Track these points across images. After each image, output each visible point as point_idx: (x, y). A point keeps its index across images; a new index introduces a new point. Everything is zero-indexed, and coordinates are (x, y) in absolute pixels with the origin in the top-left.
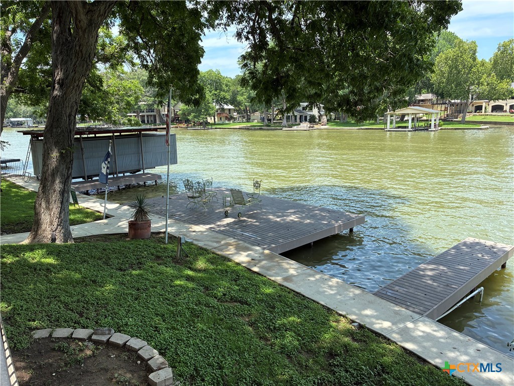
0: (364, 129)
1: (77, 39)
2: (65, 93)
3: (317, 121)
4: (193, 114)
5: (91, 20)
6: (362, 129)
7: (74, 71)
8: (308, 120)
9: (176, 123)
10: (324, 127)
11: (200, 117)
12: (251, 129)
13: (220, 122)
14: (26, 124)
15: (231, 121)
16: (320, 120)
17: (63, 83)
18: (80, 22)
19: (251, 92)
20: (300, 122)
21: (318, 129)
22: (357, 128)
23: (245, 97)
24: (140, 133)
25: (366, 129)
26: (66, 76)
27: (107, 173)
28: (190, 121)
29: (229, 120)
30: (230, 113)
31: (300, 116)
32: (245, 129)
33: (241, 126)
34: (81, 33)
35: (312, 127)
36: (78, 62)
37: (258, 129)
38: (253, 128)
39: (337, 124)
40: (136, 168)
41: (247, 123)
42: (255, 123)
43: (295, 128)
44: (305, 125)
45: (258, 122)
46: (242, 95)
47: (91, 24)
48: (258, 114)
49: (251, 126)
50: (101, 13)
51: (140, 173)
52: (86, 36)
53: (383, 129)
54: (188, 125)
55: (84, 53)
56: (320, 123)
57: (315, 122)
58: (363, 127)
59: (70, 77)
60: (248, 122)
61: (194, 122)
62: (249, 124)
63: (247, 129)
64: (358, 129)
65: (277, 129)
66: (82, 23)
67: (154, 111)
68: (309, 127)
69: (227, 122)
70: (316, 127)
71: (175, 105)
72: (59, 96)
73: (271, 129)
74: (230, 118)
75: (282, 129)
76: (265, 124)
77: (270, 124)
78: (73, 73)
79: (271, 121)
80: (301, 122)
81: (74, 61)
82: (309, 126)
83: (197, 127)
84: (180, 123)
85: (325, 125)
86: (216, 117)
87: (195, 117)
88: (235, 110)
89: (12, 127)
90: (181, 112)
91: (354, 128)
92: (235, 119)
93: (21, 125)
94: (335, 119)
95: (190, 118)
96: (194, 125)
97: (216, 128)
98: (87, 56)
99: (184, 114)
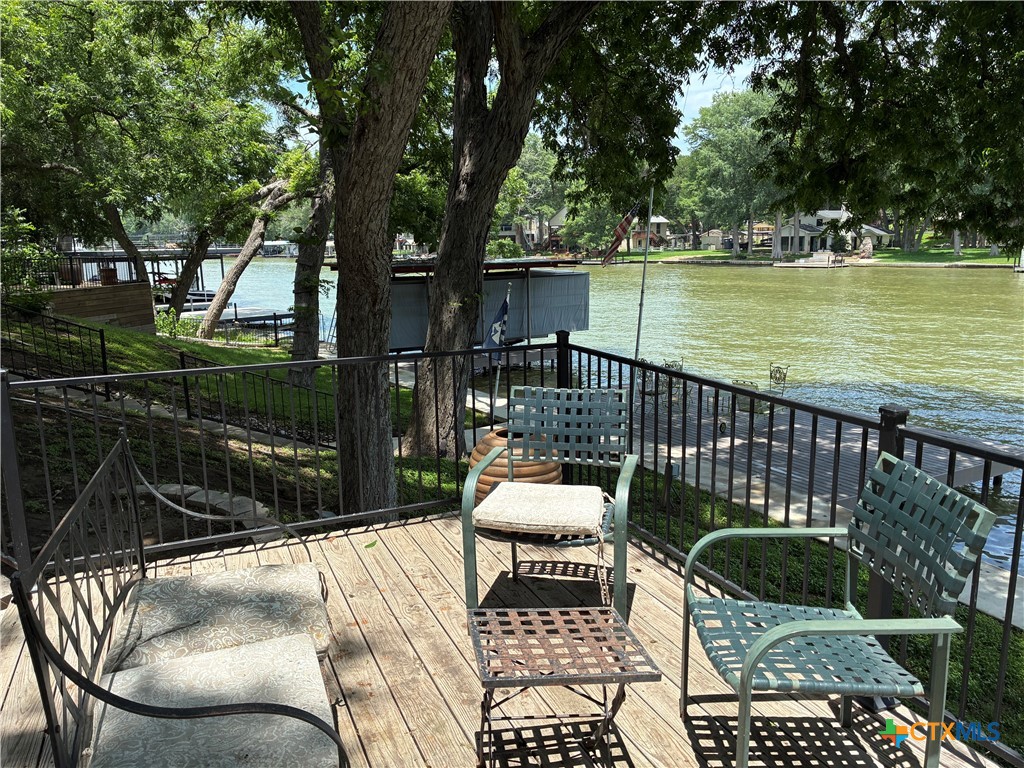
0: (963, 267)
1: (505, 103)
2: (476, 198)
3: (850, 248)
4: (587, 235)
5: (530, 68)
6: (957, 266)
7: (495, 158)
8: (828, 247)
9: (552, 251)
10: (865, 260)
11: (601, 240)
12: (706, 264)
13: (639, 250)
14: (287, 251)
15: (661, 249)
16: (855, 248)
17: (472, 179)
18: (512, 73)
19: (709, 189)
20: (811, 250)
21: (852, 265)
22: (947, 264)
23: (696, 199)
24: (527, 270)
25: (968, 267)
26: (479, 168)
27: (500, 341)
28: (579, 248)
29: (657, 245)
30: (658, 232)
31: (812, 238)
32: (692, 263)
33: (682, 257)
34: (512, 92)
35: (841, 262)
36: (502, 143)
37: (719, 264)
38: (709, 262)
39: (896, 256)
40: (516, 335)
41: (694, 252)
42: (711, 251)
43: (802, 262)
44: (823, 258)
45: (718, 250)
46: (690, 194)
47: (530, 77)
48: (716, 233)
49: (704, 258)
50: (547, 56)
51: (522, 344)
52: (520, 98)
53: (1011, 267)
54: (575, 256)
55: (513, 125)
56: (857, 254)
57: (845, 251)
58: (959, 263)
59: (486, 170)
60: (696, 249)
61: (587, 250)
62: (699, 254)
63: (697, 263)
64: (949, 267)
65: (761, 265)
66: (516, 75)
67: (510, 229)
68: (834, 262)
69: (652, 249)
70: (848, 260)
71: (552, 217)
72: (465, 204)
73: (749, 265)
74: (660, 242)
75: (771, 265)
76: (734, 254)
77: (745, 254)
78: (493, 162)
79: (747, 248)
80: (813, 249)
81: (496, 140)
82: (832, 258)
83: (594, 260)
84: (560, 252)
85: (869, 258)
86: (631, 240)
87: (591, 240)
88: (670, 226)
89: (264, 256)
90: (564, 230)
91: (937, 264)
92: (668, 243)
93: (279, 252)
94: (889, 245)
95: (581, 241)
96: (587, 255)
97: (631, 262)
98: (518, 131)
99: (570, 234)
